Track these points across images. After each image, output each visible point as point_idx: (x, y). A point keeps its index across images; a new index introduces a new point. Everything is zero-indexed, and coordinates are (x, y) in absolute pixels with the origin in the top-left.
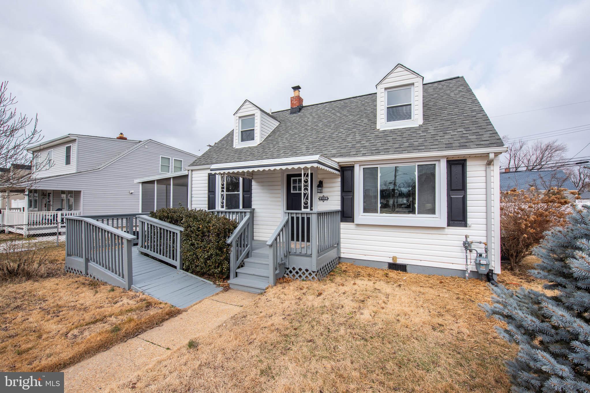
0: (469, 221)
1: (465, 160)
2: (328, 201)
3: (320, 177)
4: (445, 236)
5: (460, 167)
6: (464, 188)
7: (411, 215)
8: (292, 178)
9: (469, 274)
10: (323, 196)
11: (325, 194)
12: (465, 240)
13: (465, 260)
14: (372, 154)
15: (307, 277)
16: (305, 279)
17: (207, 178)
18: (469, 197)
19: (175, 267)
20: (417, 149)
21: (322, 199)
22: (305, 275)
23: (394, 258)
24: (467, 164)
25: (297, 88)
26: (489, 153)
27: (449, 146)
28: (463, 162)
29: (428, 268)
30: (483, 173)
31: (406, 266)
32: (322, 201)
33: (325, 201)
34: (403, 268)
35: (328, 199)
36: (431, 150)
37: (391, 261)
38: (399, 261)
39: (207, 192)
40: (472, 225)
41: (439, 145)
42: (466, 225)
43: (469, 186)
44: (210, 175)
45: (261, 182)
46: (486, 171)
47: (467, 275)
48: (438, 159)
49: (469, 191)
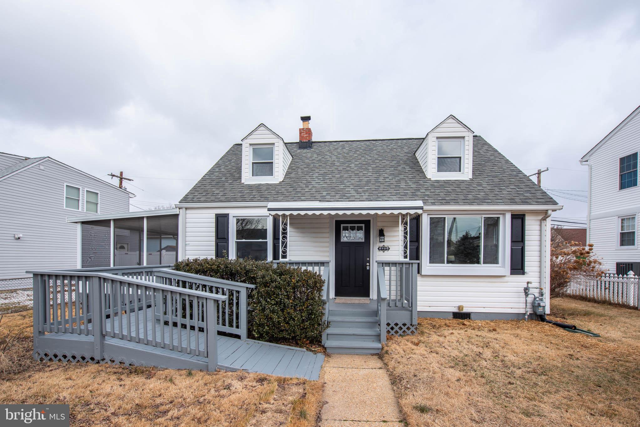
0: (527, 269)
1: (524, 215)
2: (389, 251)
3: (380, 225)
4: (506, 283)
5: (520, 221)
6: (523, 240)
7: (476, 265)
8: (342, 225)
9: (528, 316)
10: (384, 246)
11: (386, 244)
12: (526, 286)
13: (525, 304)
14: (442, 204)
15: (404, 331)
16: (402, 334)
17: (214, 220)
18: (527, 248)
19: (238, 337)
20: (482, 201)
21: (382, 250)
22: (402, 330)
23: (460, 308)
24: (526, 219)
25: (306, 119)
26: (547, 210)
27: (513, 202)
28: (522, 217)
29: (490, 314)
30: (538, 227)
31: (470, 314)
32: (382, 252)
33: (386, 252)
34: (467, 316)
35: (389, 249)
36: (499, 204)
37: (456, 310)
38: (465, 310)
39: (214, 239)
40: (529, 273)
41: (503, 200)
42: (523, 273)
43: (527, 238)
44: (218, 217)
45: (301, 228)
46: (541, 225)
47: (526, 317)
48: (503, 212)
49: (527, 243)
